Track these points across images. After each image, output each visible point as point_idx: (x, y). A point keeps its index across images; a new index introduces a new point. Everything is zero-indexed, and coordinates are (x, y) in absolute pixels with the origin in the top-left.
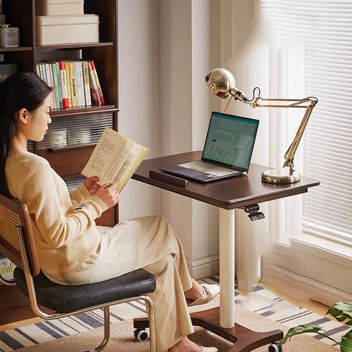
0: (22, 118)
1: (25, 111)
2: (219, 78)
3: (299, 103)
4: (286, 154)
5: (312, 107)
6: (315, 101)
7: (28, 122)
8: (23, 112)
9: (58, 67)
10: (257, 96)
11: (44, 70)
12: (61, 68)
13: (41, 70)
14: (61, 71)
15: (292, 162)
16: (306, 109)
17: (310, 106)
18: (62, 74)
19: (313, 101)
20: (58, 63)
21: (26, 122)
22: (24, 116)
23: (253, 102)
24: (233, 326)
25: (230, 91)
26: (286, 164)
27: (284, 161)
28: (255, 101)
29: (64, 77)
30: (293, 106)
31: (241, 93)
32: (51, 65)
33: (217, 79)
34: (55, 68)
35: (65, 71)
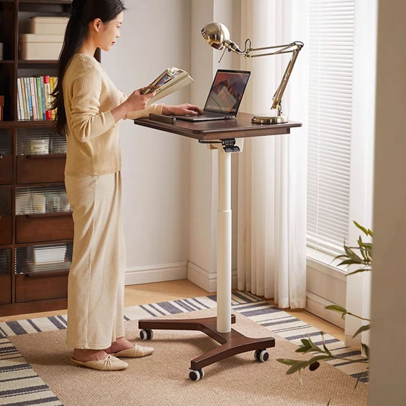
0: (95, 27)
1: (99, 21)
2: (213, 31)
3: (286, 49)
4: (274, 96)
5: (298, 50)
6: (301, 45)
7: (100, 31)
8: (98, 21)
9: (42, 80)
10: (248, 47)
11: (28, 82)
12: (45, 82)
13: (25, 82)
14: (46, 85)
15: (280, 104)
16: (292, 53)
17: (296, 50)
18: (46, 87)
19: (298, 46)
20: (42, 77)
21: (98, 31)
22: (98, 26)
23: (245, 53)
24: (230, 331)
25: (224, 43)
26: (274, 107)
27: (272, 103)
28: (247, 52)
29: (47, 90)
30: (280, 52)
31: (233, 44)
32: (35, 79)
33: (211, 32)
34: (39, 82)
35: (49, 84)
